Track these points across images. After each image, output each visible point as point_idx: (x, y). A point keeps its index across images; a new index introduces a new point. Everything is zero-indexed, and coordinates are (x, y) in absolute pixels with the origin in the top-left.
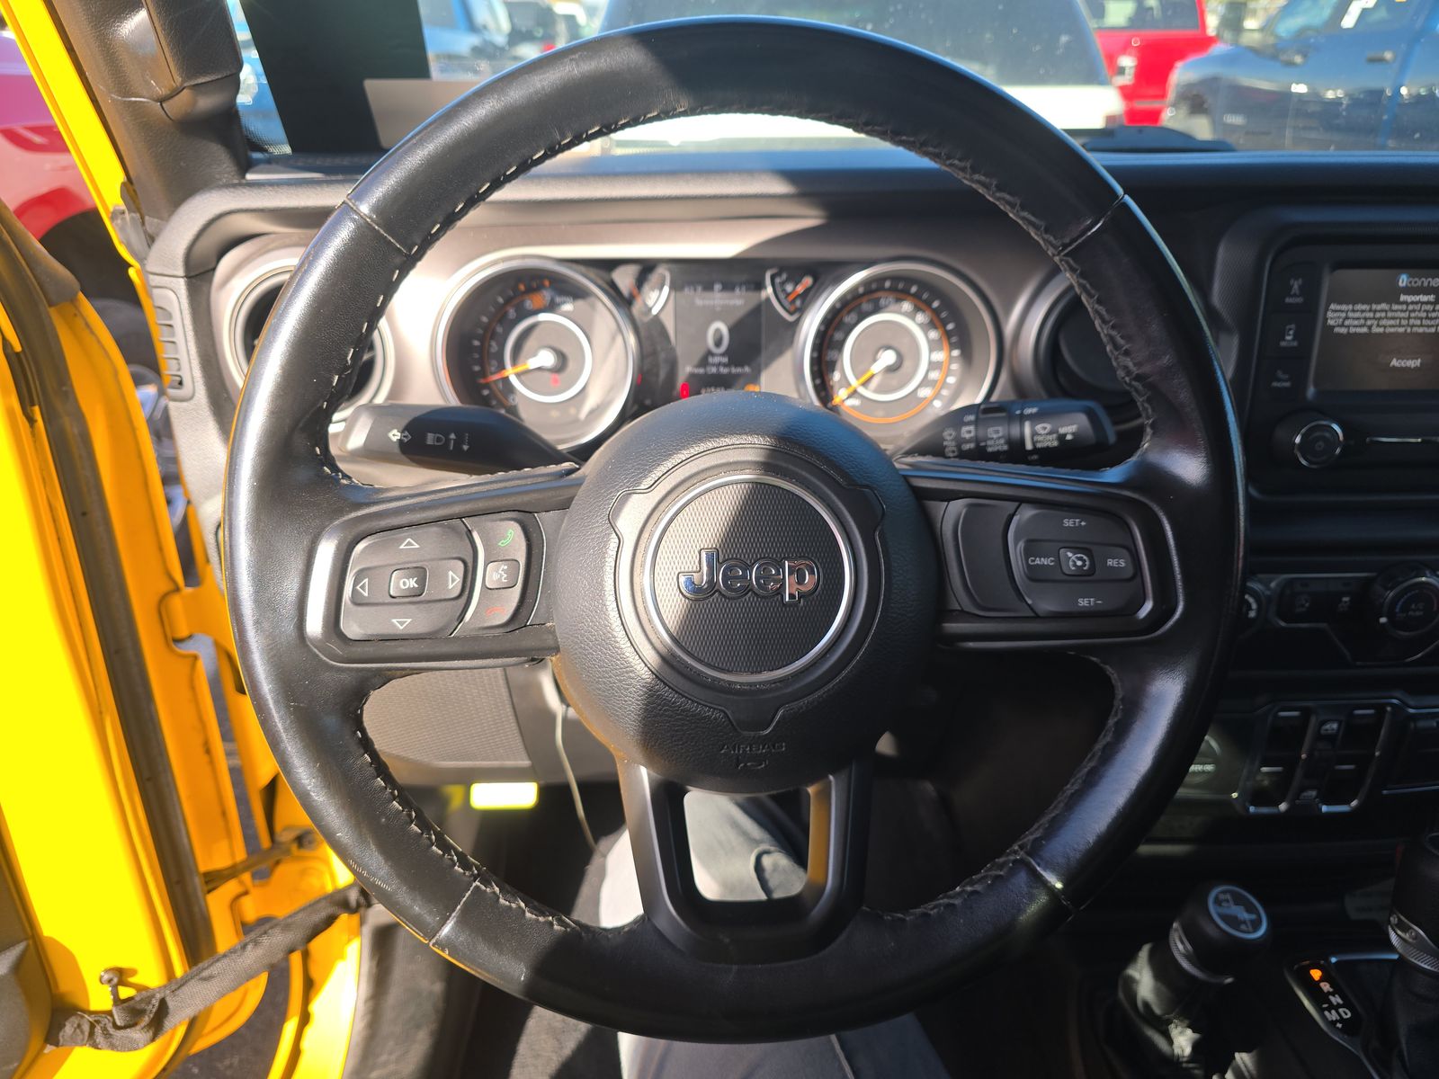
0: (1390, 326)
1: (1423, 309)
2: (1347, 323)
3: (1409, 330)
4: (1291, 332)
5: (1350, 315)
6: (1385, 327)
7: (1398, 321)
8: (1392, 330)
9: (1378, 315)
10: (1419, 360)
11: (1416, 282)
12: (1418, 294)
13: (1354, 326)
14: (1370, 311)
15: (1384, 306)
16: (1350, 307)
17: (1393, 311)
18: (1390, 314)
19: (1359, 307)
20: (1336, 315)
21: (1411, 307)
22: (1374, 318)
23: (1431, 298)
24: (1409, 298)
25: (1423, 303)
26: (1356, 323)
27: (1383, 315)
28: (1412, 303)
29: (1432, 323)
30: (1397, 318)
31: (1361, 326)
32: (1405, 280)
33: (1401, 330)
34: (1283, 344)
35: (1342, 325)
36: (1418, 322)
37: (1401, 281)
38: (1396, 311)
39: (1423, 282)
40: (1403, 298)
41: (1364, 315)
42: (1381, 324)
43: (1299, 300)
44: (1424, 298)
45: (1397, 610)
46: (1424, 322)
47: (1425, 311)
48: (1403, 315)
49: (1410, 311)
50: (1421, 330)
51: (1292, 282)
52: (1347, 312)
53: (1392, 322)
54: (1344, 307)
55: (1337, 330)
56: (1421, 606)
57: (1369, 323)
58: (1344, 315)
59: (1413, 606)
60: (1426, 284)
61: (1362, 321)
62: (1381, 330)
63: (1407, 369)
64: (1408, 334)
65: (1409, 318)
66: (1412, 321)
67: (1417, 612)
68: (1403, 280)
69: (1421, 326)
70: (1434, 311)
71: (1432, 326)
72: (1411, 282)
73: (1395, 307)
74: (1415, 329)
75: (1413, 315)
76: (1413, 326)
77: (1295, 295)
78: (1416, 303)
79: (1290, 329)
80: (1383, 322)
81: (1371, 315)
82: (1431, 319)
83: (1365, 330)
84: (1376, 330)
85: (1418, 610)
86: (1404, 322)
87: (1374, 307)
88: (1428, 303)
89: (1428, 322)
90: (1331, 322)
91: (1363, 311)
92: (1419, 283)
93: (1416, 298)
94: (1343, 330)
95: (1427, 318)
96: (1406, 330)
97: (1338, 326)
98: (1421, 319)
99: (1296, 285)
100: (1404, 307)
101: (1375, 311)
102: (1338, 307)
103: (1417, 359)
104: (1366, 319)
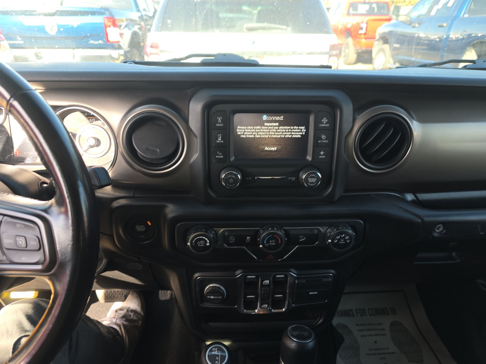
0: (263, 135)
1: (274, 128)
2: (245, 133)
3: (270, 136)
4: (220, 137)
5: (246, 130)
6: (261, 135)
7: (265, 133)
8: (263, 136)
9: (257, 131)
10: (276, 148)
11: (270, 118)
12: (272, 123)
13: (249, 135)
14: (253, 129)
15: (258, 127)
16: (246, 127)
17: (262, 129)
18: (261, 130)
19: (249, 127)
20: (240, 130)
21: (269, 128)
22: (255, 132)
23: (277, 124)
24: (268, 124)
25: (274, 126)
26: (249, 133)
27: (259, 131)
28: (270, 126)
29: (279, 133)
30: (265, 132)
31: (251, 135)
32: (266, 117)
33: (267, 136)
34: (217, 142)
35: (243, 135)
36: (273, 133)
37: (264, 118)
38: (264, 129)
39: (273, 118)
40: (266, 124)
41: (251, 130)
42: (258, 134)
43: (222, 125)
44: (275, 124)
45: (265, 243)
46: (276, 133)
47: (275, 129)
48: (267, 131)
49: (269, 129)
50: (275, 136)
51: (218, 118)
52: (245, 129)
53: (263, 133)
54: (243, 128)
55: (241, 136)
56: (274, 241)
57: (254, 133)
58: (243, 130)
59: (271, 241)
60: (274, 119)
61: (251, 133)
62: (259, 136)
63: (271, 151)
64: (270, 138)
65: (269, 132)
66: (271, 133)
67: (272, 243)
68: (265, 117)
69: (274, 135)
70: (278, 129)
71: (279, 135)
72: (268, 118)
73: (263, 128)
74: (272, 136)
75: (270, 131)
76: (271, 135)
77: (219, 123)
78: (272, 126)
79: (220, 136)
80: (260, 133)
81: (254, 131)
82: (278, 132)
83: (252, 136)
84: (256, 136)
85: (273, 242)
86: (267, 133)
87: (255, 127)
88: (276, 126)
89: (277, 133)
90: (239, 133)
91: (251, 129)
92: (271, 119)
93: (271, 124)
94: (244, 136)
95: (276, 132)
96: (269, 136)
97: (242, 134)
98: (274, 132)
99: (220, 119)
100: (267, 128)
101: (256, 129)
102: (241, 128)
103: (275, 147)
104: (253, 132)
